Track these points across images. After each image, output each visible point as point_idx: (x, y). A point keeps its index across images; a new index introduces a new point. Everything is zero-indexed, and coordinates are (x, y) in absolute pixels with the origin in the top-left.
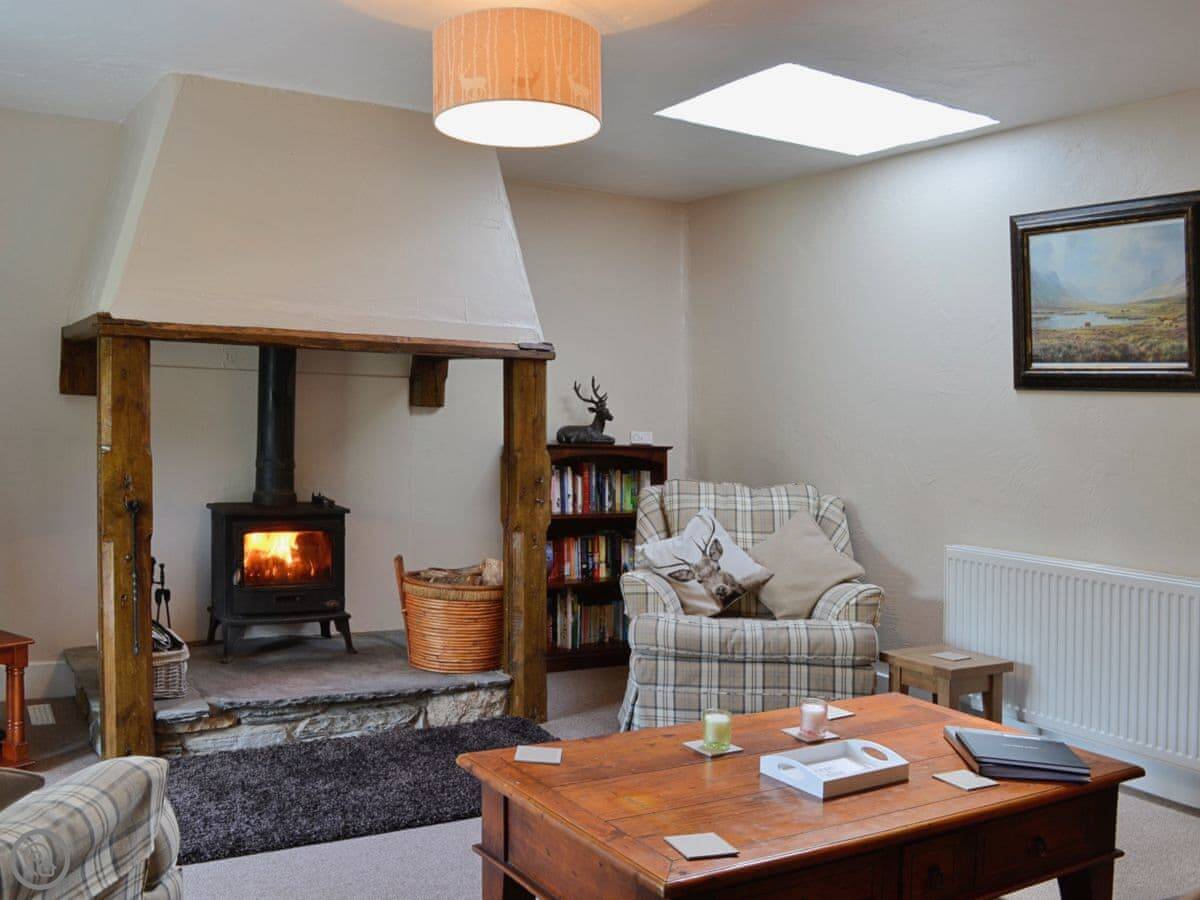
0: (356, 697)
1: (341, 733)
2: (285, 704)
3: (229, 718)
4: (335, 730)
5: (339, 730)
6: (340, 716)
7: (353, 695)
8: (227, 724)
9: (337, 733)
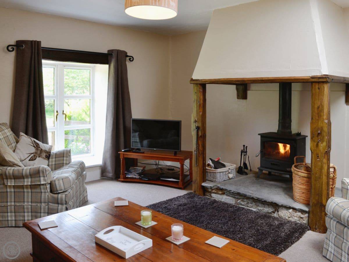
0: (251, 197)
1: (250, 207)
2: (232, 192)
3: (222, 191)
4: (249, 206)
5: (250, 206)
6: (250, 202)
7: (251, 196)
8: (220, 193)
9: (249, 207)
